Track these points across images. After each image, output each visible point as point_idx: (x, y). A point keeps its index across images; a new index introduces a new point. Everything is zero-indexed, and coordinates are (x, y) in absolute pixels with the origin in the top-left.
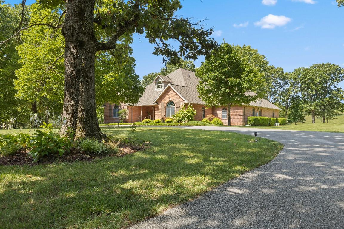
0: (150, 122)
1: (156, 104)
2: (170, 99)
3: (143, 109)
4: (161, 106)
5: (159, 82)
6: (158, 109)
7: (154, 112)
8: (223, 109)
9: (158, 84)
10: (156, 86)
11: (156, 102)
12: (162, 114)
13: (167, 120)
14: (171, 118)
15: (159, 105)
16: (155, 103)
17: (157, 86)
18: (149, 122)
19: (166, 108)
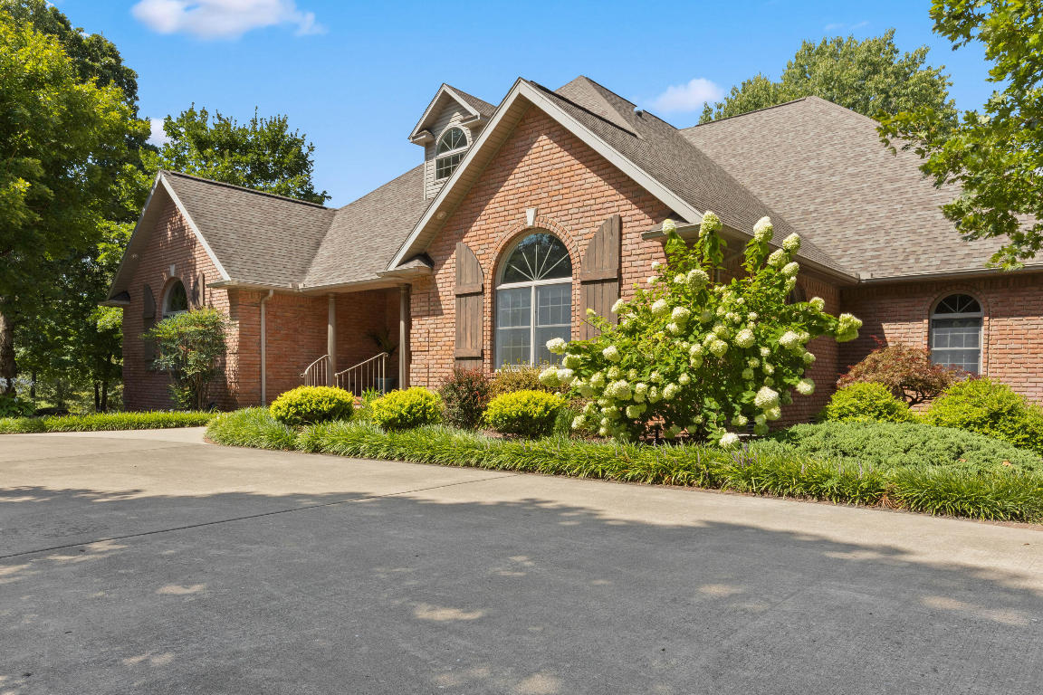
0: (343, 412)
1: (416, 263)
2: (530, 213)
3: (337, 316)
4: (459, 283)
5: (447, 138)
6: (434, 309)
7: (409, 326)
8: (941, 309)
9: (444, 149)
10: (433, 163)
11: (416, 254)
12: (459, 340)
13: (502, 403)
14: (553, 386)
15: (441, 276)
16: (405, 261)
17: (440, 163)
18: (327, 417)
19: (494, 293)
